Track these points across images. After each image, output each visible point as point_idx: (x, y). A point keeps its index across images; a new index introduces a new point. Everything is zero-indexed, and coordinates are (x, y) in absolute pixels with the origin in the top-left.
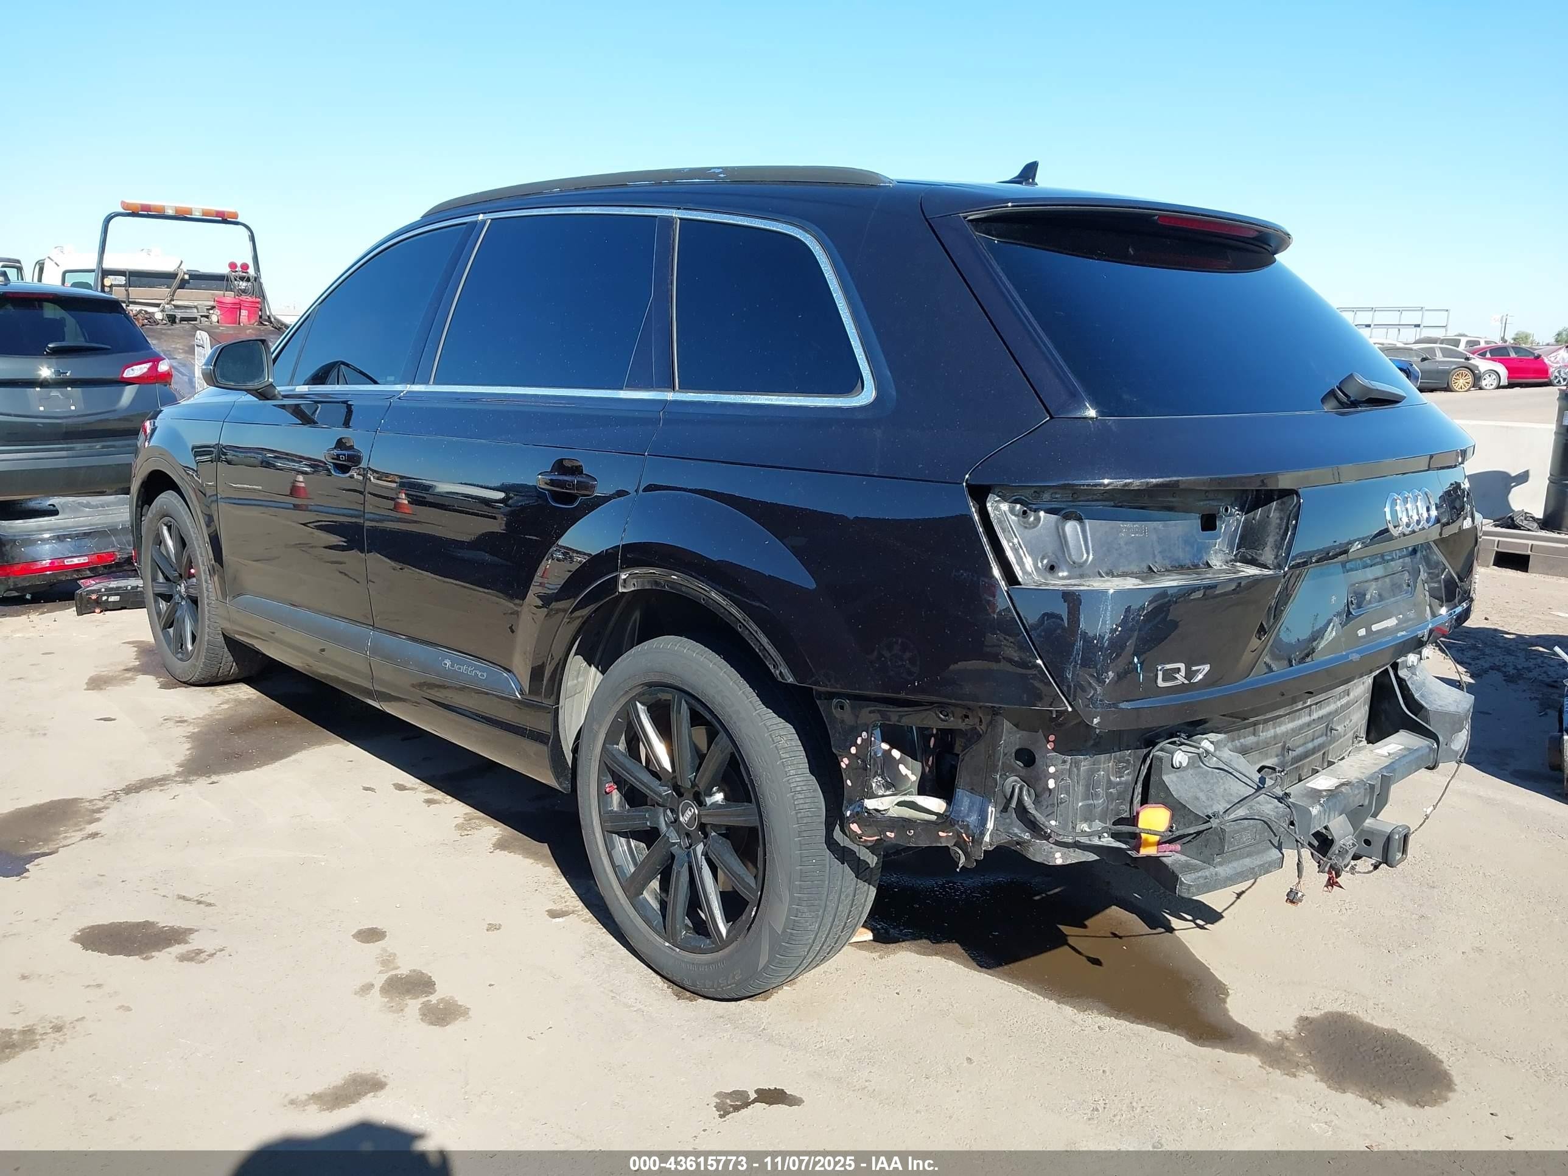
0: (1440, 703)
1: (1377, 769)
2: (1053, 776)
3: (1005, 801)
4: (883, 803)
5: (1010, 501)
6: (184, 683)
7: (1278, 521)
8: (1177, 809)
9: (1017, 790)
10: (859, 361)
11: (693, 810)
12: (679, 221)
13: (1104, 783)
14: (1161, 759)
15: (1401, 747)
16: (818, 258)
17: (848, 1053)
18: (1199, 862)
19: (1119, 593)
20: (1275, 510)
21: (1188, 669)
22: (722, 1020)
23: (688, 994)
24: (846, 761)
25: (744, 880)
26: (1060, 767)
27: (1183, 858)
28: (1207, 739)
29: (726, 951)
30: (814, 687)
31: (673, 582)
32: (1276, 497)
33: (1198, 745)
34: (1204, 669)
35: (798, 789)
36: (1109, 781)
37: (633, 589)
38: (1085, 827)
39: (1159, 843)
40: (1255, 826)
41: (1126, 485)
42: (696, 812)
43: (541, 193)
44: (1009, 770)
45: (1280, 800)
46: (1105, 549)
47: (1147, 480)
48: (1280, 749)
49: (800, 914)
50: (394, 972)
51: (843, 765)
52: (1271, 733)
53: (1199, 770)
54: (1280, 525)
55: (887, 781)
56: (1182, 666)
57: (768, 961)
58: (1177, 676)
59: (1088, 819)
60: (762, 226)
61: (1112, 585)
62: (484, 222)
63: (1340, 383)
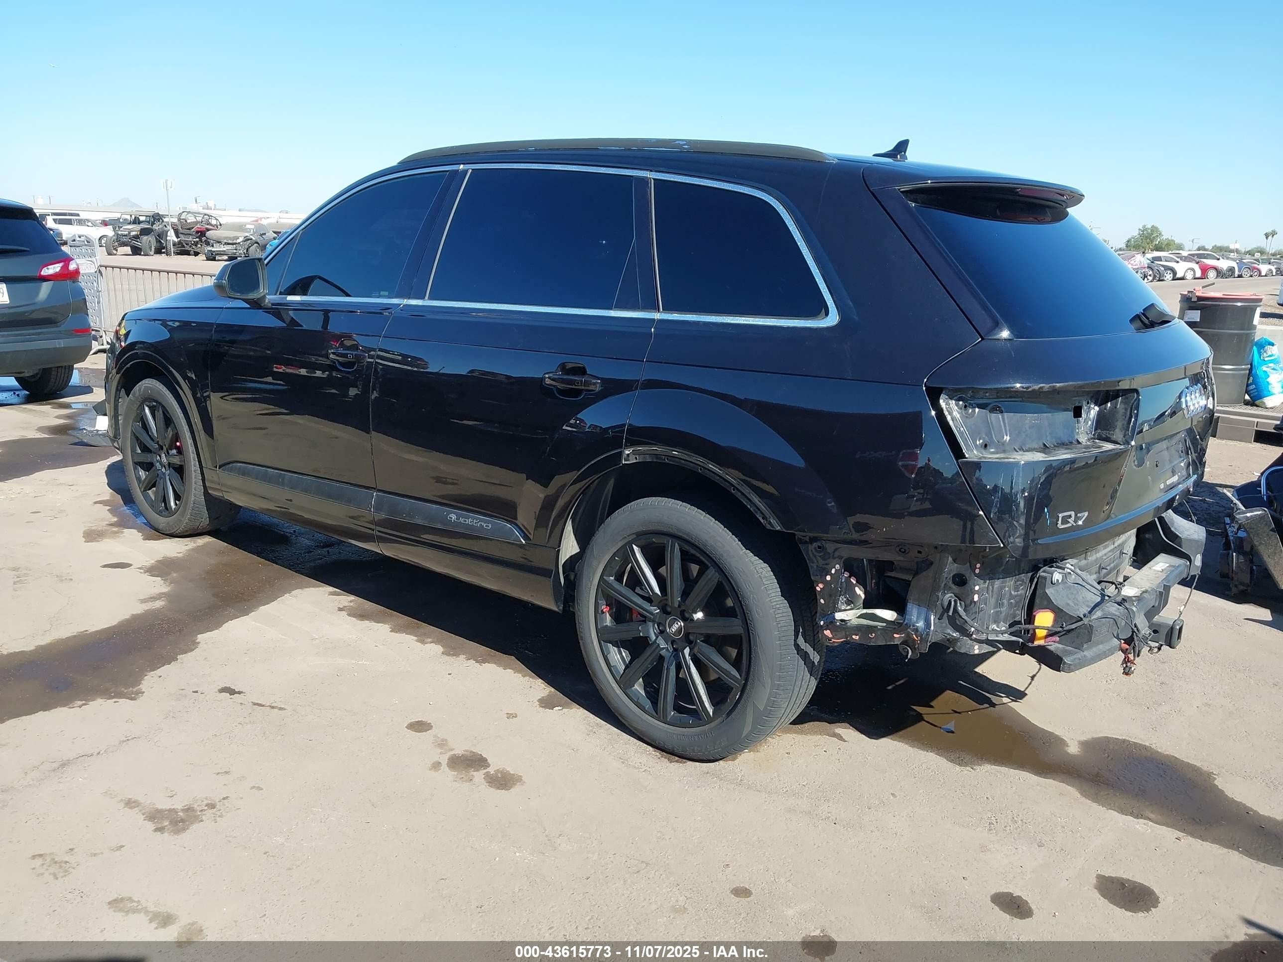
0: (1187, 533)
1: (1160, 581)
2: (977, 592)
3: (942, 610)
4: (848, 615)
5: (955, 398)
6: (167, 535)
7: (1124, 411)
8: (1058, 612)
9: (953, 603)
10: (823, 293)
11: (679, 624)
12: (653, 181)
13: (1007, 596)
14: (1045, 578)
15: (1168, 565)
16: (782, 215)
17: (808, 794)
18: (1071, 648)
19: (1028, 464)
20: (1121, 403)
21: (1076, 515)
22: (708, 775)
23: (677, 758)
24: (821, 586)
25: (730, 673)
26: (982, 586)
27: (1061, 646)
28: (1069, 563)
29: (713, 724)
30: (796, 533)
31: (674, 457)
32: (1121, 394)
33: (1064, 566)
34: (1084, 515)
35: (778, 606)
36: (1011, 593)
37: (635, 461)
38: (995, 627)
39: (1046, 637)
40: (1110, 621)
41: (1041, 388)
42: (682, 624)
43: (517, 151)
44: (947, 588)
45: (1119, 604)
46: (1016, 432)
47: (1054, 384)
48: (1098, 569)
49: (778, 696)
50: (453, 753)
51: (818, 589)
52: (1094, 557)
53: (1066, 585)
54: (1126, 414)
55: (848, 599)
56: (1073, 513)
57: (751, 731)
58: (1069, 520)
59: (996, 622)
60: (730, 189)
61: (1023, 458)
62: (466, 171)
63: (1144, 310)
